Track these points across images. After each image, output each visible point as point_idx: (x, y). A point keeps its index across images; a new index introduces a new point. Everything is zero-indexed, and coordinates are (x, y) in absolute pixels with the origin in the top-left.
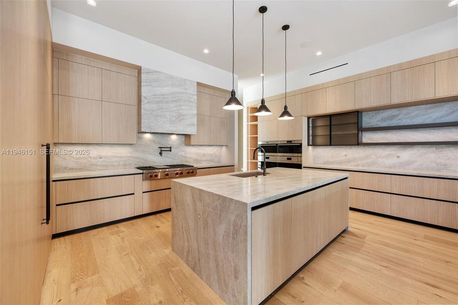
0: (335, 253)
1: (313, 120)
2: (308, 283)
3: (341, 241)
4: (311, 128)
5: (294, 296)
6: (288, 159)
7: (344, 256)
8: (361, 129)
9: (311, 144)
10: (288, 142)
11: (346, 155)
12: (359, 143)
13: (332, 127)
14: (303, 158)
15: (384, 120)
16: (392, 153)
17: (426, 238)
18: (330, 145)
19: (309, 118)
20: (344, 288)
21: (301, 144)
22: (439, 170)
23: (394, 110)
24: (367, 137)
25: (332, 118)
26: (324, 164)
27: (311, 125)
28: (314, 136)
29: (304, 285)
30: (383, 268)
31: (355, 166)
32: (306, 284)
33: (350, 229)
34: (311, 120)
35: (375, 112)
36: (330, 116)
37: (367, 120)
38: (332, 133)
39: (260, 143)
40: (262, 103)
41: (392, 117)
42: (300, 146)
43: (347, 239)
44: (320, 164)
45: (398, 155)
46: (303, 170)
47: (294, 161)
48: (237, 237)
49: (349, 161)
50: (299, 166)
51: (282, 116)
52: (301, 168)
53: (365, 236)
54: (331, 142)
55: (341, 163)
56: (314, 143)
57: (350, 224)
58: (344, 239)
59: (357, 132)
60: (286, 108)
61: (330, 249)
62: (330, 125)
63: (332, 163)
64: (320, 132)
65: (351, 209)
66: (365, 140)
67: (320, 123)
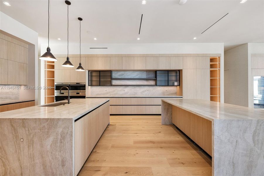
0: (106, 135)
1: (91, 72)
2: (98, 152)
3: (108, 129)
4: (90, 76)
5: (94, 160)
6: (77, 93)
7: (110, 135)
8: (112, 79)
9: (90, 85)
10: (77, 83)
11: (106, 91)
12: (111, 85)
13: (101, 77)
14: (86, 93)
15: (120, 75)
16: (123, 89)
17: (133, 119)
18: (100, 86)
19: (89, 71)
20: (113, 147)
21: (85, 85)
22: (135, 95)
23: (123, 72)
24: (114, 82)
25: (101, 72)
26: (96, 95)
27: (90, 75)
28: (91, 81)
29: (97, 154)
30: (123, 134)
31: (110, 95)
32: (98, 153)
33: (110, 123)
34: (90, 72)
35: (117, 72)
36: (100, 71)
37: (114, 75)
38: (101, 80)
39: (55, 84)
40: (67, 60)
41: (122, 75)
42: (84, 86)
43: (110, 127)
44: (95, 95)
45: (124, 90)
46: (86, 99)
47: (81, 94)
48: (64, 141)
49: (107, 93)
50: (84, 97)
51: (78, 68)
52: (85, 98)
53: (116, 124)
54: (100, 84)
55: (104, 94)
56: (91, 85)
57: (110, 121)
58: (109, 128)
59: (110, 80)
60: (80, 64)
61: (104, 134)
62: (100, 76)
63: (100, 94)
64: (94, 79)
65: (111, 115)
66: (113, 84)
67: (94, 74)
